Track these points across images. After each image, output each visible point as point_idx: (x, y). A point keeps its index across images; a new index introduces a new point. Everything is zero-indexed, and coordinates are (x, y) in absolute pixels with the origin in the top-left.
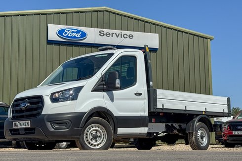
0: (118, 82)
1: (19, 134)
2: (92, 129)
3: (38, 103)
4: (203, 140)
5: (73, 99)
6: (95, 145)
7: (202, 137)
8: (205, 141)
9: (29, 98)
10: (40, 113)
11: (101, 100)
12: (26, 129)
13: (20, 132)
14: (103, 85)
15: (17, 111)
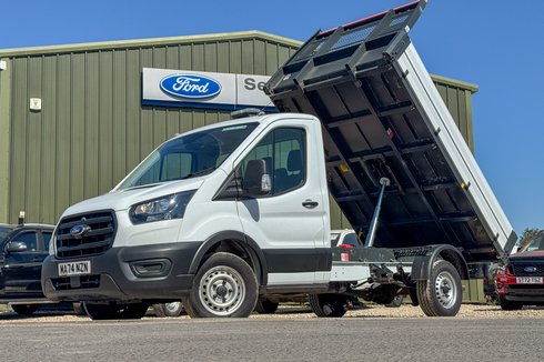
0: (266, 179)
1: (70, 288)
2: (215, 277)
3: (105, 225)
4: (447, 296)
5: (175, 217)
6: (221, 309)
7: (445, 290)
8: (452, 298)
9: (89, 215)
10: (109, 246)
11: (233, 217)
12: (83, 278)
13: (73, 284)
14: (237, 186)
15: (65, 243)
